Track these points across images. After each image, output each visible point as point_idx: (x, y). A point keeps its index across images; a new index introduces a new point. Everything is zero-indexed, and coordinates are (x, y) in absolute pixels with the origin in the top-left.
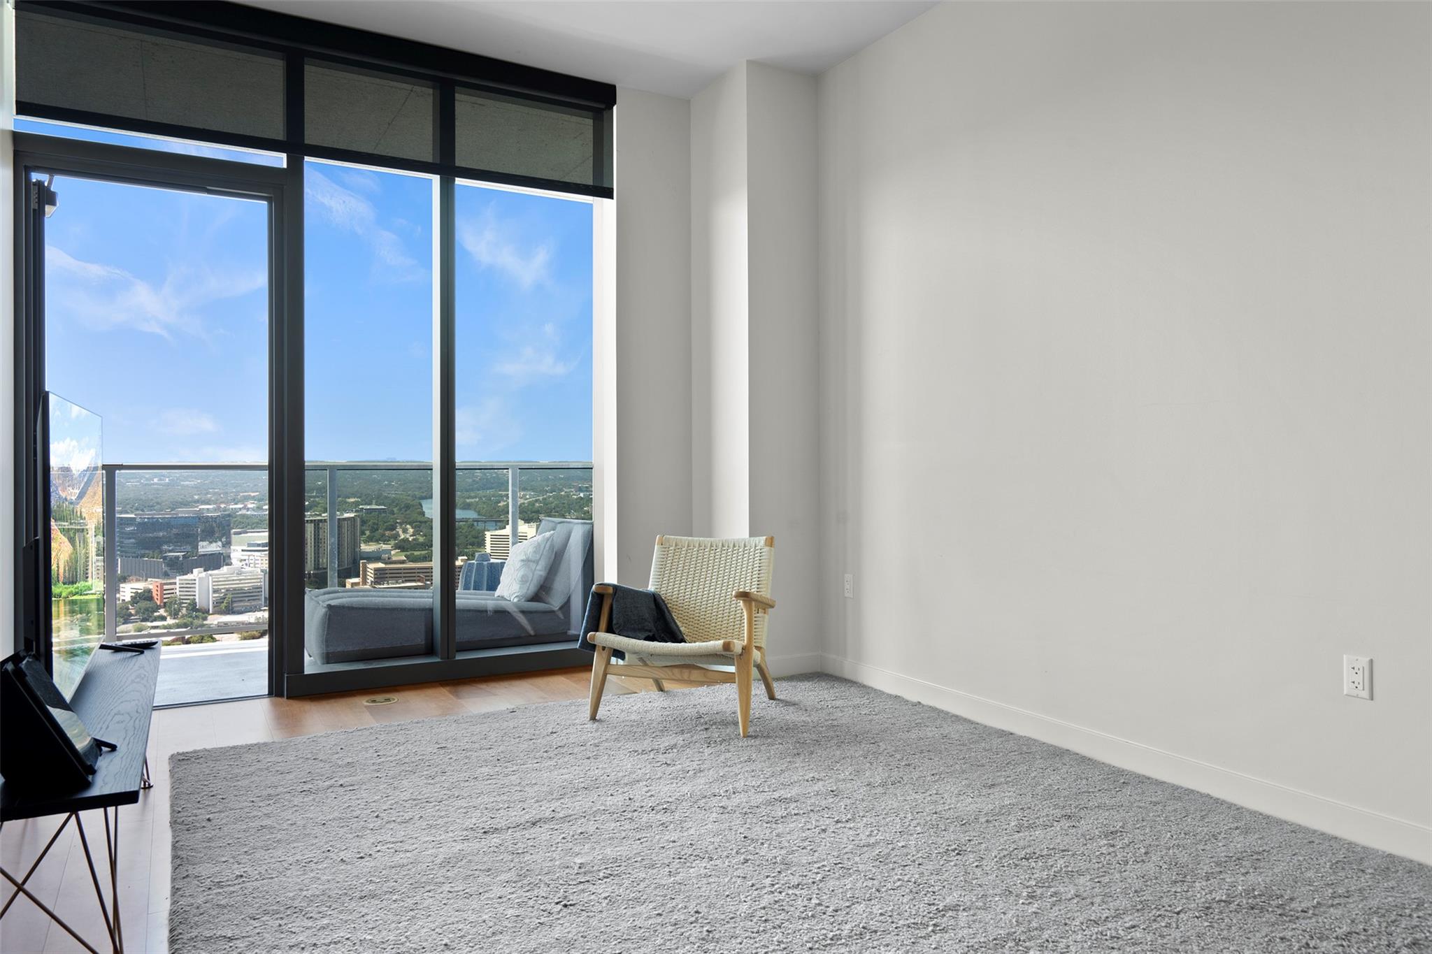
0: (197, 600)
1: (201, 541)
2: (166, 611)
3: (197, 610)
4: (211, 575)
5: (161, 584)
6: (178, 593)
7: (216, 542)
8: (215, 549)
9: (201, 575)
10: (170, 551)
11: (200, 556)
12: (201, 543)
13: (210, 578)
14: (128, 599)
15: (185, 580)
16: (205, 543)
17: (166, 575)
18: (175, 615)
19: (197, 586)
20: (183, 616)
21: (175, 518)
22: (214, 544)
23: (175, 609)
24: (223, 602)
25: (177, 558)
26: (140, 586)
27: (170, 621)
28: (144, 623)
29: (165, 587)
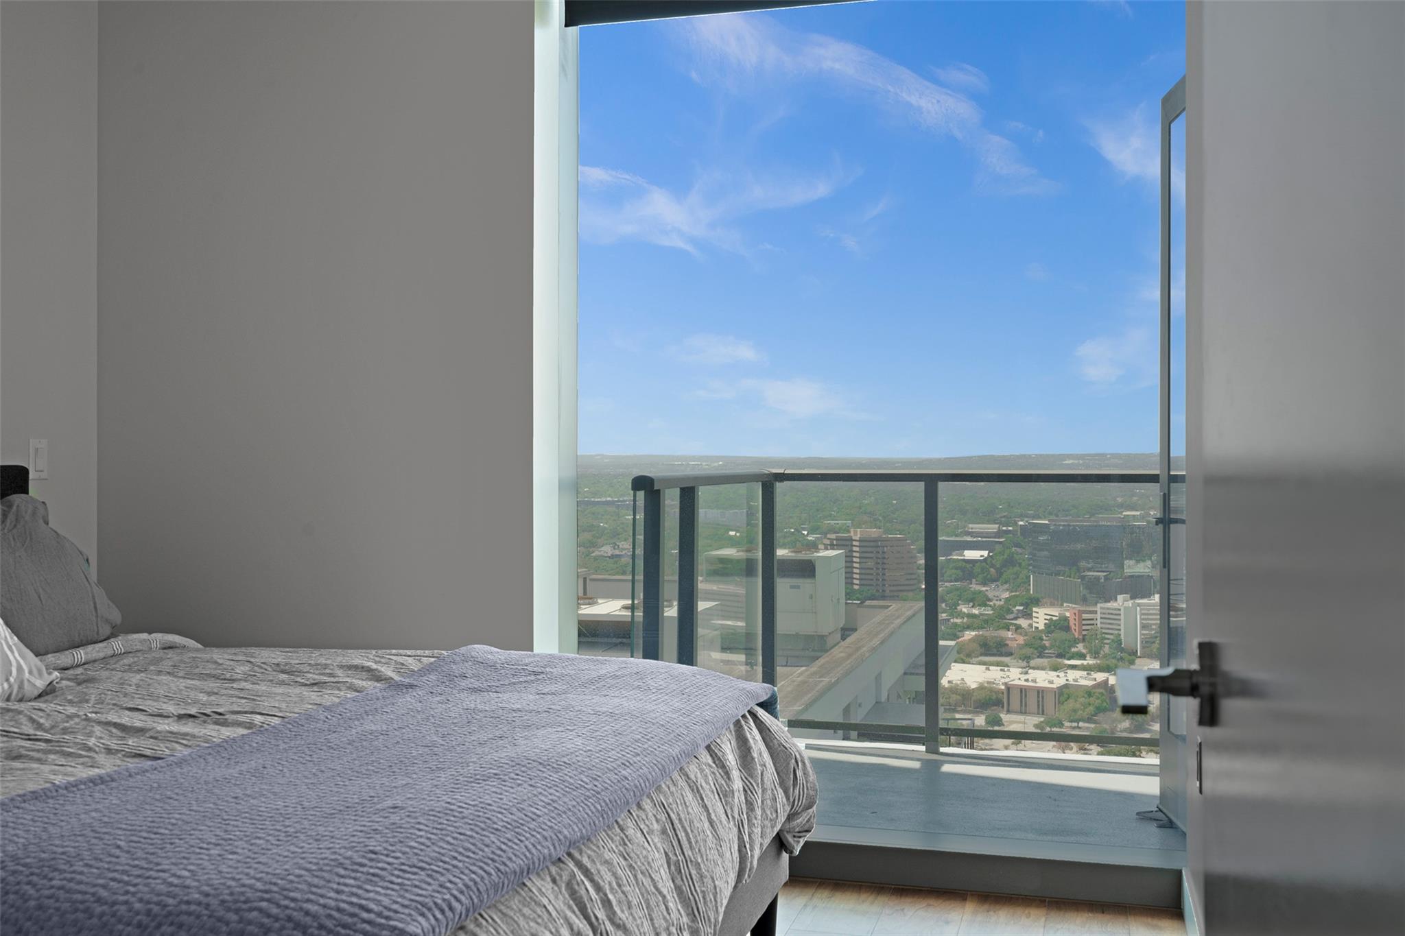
0: (1122, 637)
1: (1127, 559)
2: (1085, 647)
3: (1122, 650)
4: (1139, 605)
5: (1079, 611)
6: (1099, 625)
7: (1144, 561)
8: (1142, 571)
9: (1126, 604)
10: (1090, 570)
11: (1126, 578)
12: (1126, 562)
13: (1138, 608)
14: (1041, 627)
15: (1108, 609)
16: (1132, 562)
17: (1084, 600)
18: (1095, 655)
19: (1122, 617)
20: (1105, 656)
21: (1096, 526)
22: (1141, 565)
23: (1095, 646)
24: (1154, 642)
25: (1098, 578)
26: (1055, 612)
27: (1089, 661)
28: (1060, 660)
29: (1085, 616)
